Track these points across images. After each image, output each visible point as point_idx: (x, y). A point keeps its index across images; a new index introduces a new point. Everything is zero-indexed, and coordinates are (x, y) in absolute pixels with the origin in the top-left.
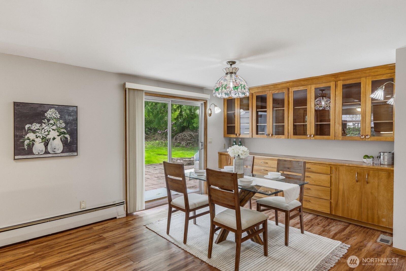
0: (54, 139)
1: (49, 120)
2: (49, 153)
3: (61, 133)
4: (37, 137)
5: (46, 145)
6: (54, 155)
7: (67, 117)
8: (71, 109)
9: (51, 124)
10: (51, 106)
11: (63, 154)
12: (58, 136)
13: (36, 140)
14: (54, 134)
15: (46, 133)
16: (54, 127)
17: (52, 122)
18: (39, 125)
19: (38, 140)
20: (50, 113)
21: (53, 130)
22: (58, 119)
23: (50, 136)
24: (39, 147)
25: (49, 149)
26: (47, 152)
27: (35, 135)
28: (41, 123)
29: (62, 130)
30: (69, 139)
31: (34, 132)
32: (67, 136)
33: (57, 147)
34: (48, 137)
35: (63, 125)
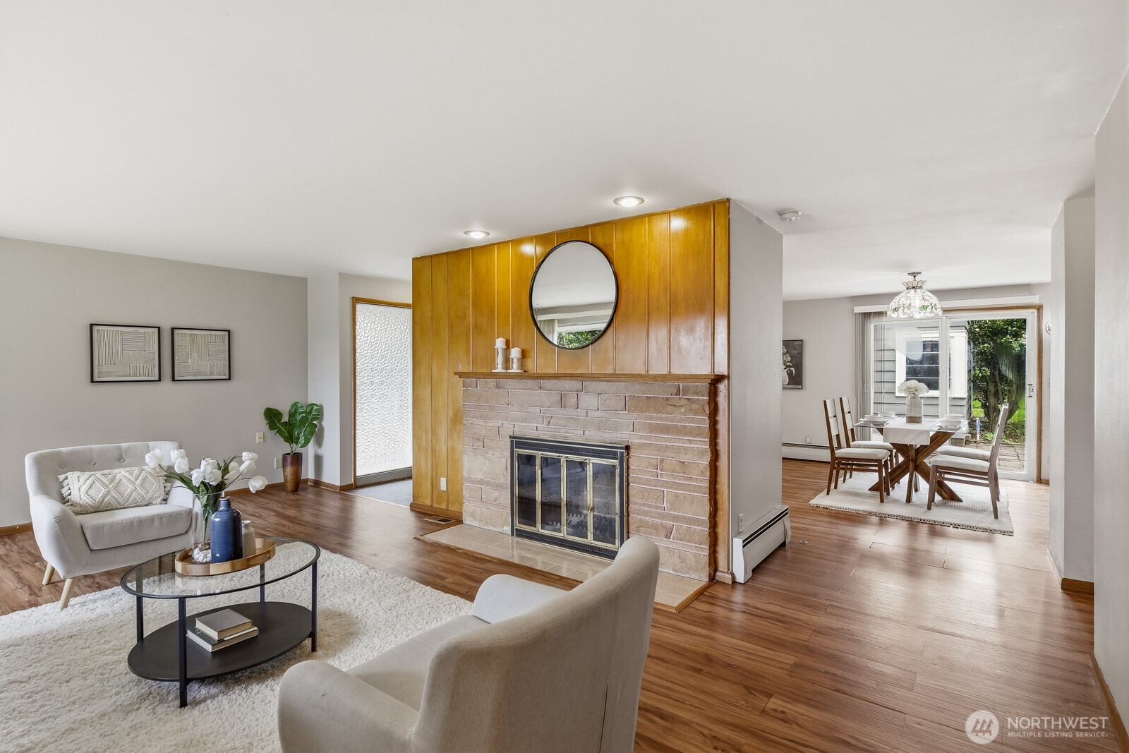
7: (793, 351)
8: (796, 343)
29: (789, 364)
30: (794, 372)
32: (792, 369)
35: (789, 359)
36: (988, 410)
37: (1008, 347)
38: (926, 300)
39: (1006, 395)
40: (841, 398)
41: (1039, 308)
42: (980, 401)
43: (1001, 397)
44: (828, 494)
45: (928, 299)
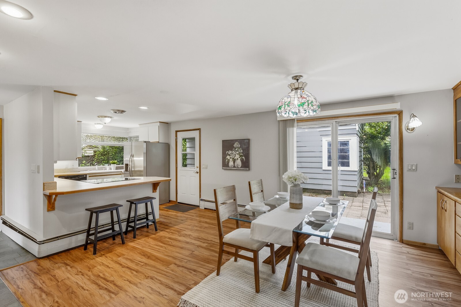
0: (237, 159)
1: (235, 149)
2: (235, 167)
3: (241, 156)
4: (230, 158)
5: (234, 163)
6: (237, 169)
7: (243, 146)
8: (246, 141)
9: (236, 150)
10: (236, 140)
11: (242, 169)
12: (239, 157)
13: (230, 159)
14: (237, 156)
15: (234, 156)
16: (238, 152)
17: (236, 149)
18: (231, 151)
19: (231, 160)
20: (236, 145)
21: (237, 154)
22: (239, 148)
23: (236, 158)
24: (231, 163)
25: (236, 165)
26: (234, 167)
27: (229, 157)
28: (232, 150)
29: (242, 154)
30: (244, 159)
31: (229, 155)
33: (239, 164)
34: (235, 158)
35: (242, 151)
36: (370, 175)
37: (379, 145)
38: (304, 98)
39: (378, 167)
40: (249, 182)
41: (400, 113)
42: (366, 170)
43: (376, 169)
44: (218, 274)
45: (305, 96)
